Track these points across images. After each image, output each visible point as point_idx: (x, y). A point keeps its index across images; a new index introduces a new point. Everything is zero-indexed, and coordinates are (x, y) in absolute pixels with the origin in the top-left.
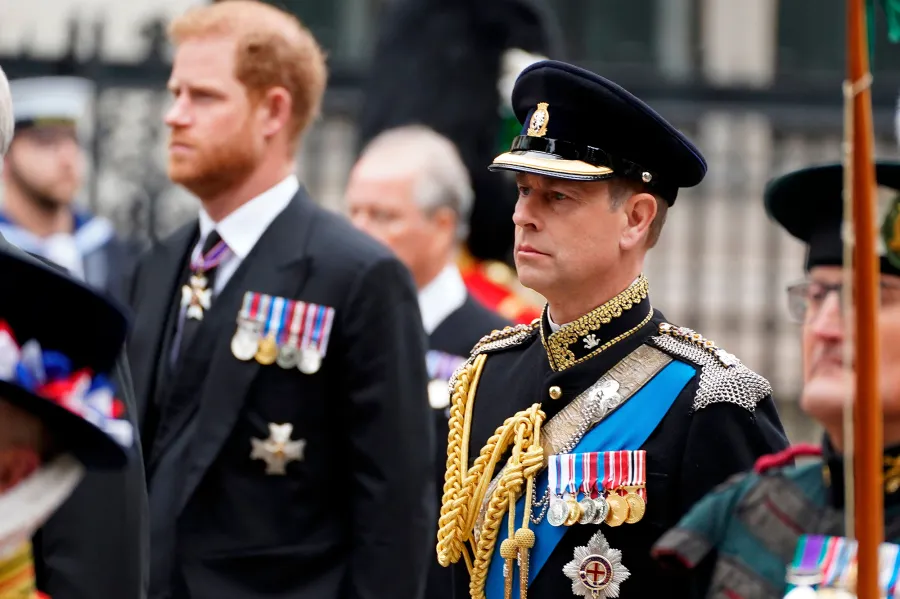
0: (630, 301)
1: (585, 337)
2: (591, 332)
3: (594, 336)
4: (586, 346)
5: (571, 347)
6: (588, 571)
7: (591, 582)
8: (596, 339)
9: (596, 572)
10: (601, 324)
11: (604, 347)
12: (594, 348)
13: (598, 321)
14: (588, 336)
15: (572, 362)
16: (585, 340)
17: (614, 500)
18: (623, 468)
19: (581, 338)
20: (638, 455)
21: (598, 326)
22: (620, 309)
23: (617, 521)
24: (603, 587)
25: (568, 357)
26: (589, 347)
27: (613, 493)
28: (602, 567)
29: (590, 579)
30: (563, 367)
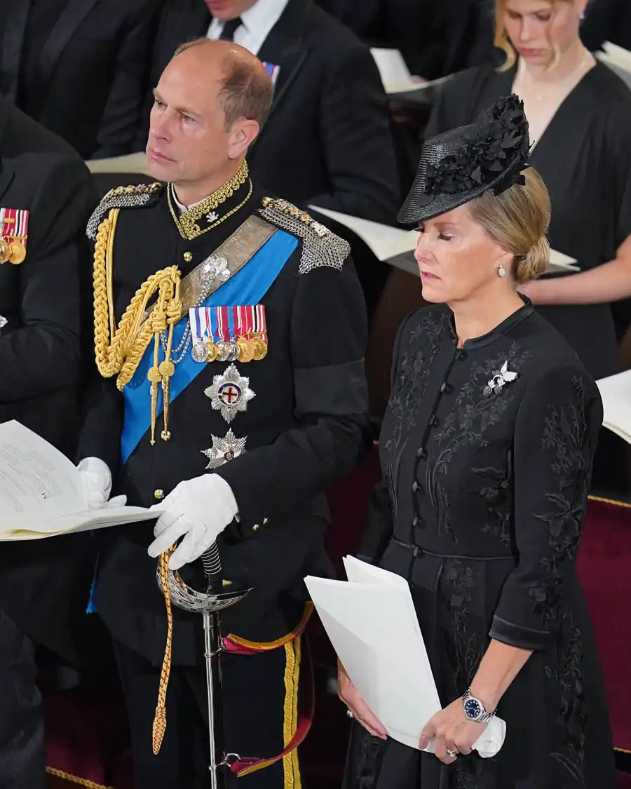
0: (238, 183)
1: (208, 214)
2: (211, 210)
3: (214, 213)
4: (209, 221)
5: (197, 222)
6: (225, 394)
7: (226, 401)
8: (215, 215)
9: (230, 394)
10: (219, 203)
11: (222, 220)
12: (215, 221)
13: (216, 202)
14: (210, 214)
15: (198, 232)
16: (207, 217)
17: (243, 344)
18: (248, 320)
19: (204, 216)
20: (259, 309)
21: (217, 205)
22: (231, 190)
23: (246, 359)
24: (235, 404)
25: (195, 229)
26: (211, 221)
27: (242, 338)
28: (234, 391)
29: (226, 399)
30: (192, 236)
